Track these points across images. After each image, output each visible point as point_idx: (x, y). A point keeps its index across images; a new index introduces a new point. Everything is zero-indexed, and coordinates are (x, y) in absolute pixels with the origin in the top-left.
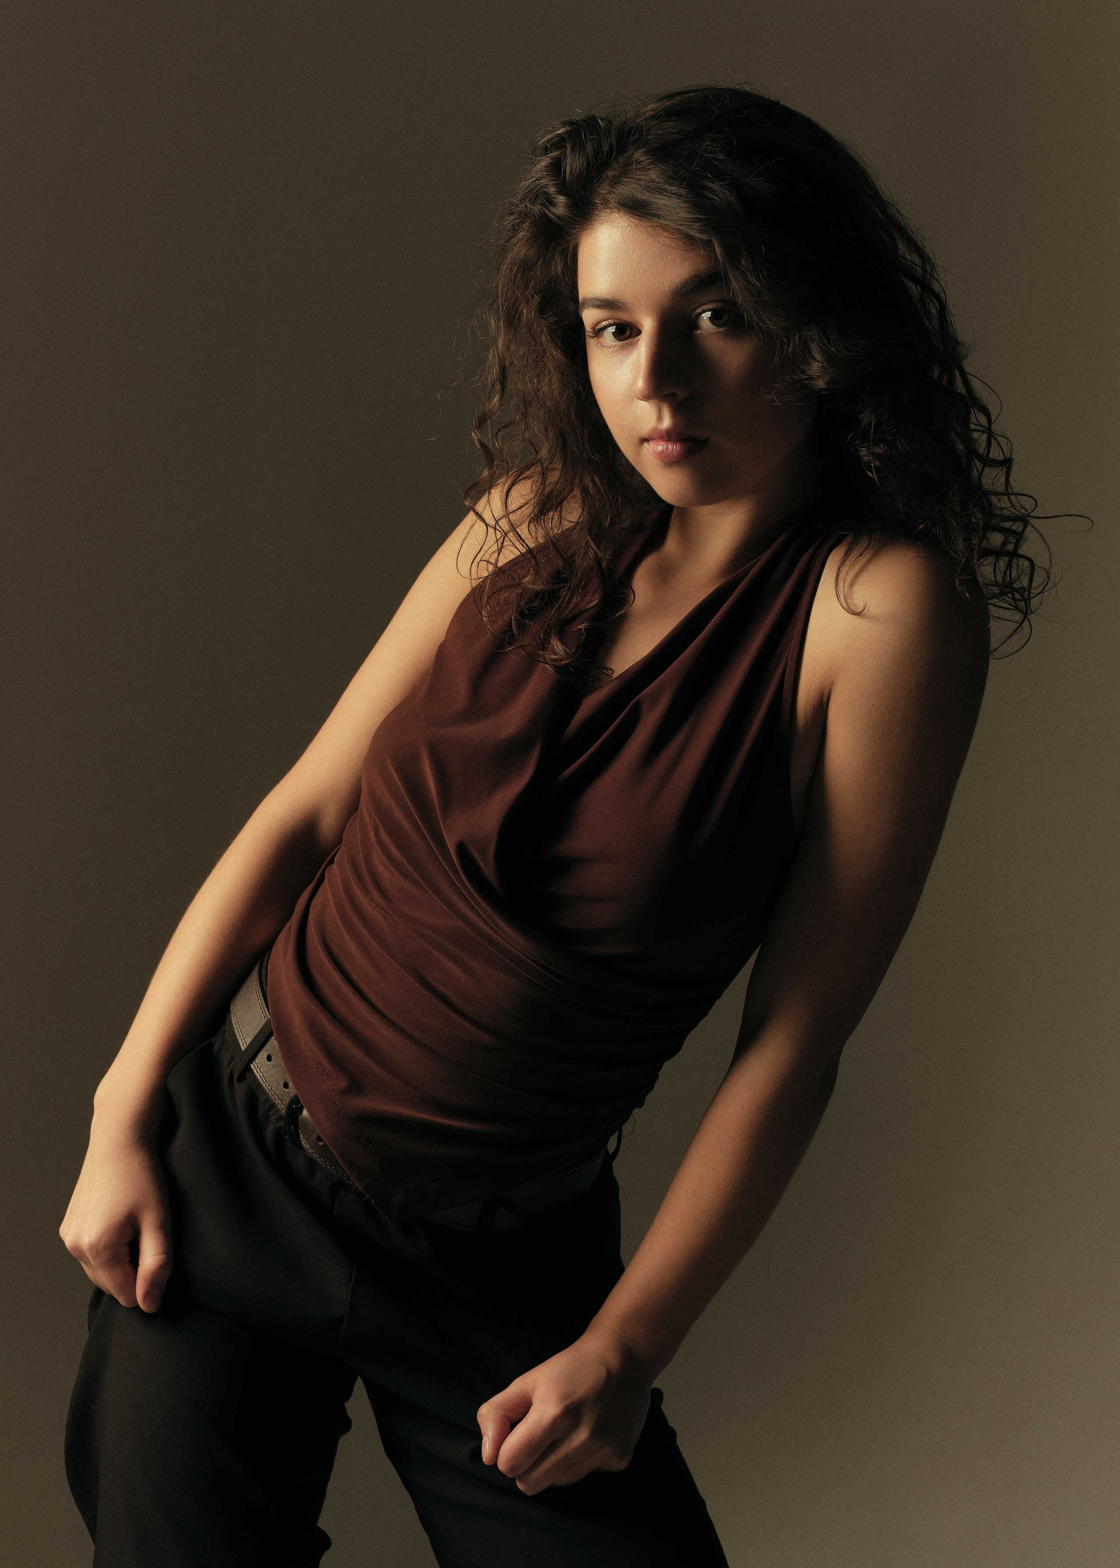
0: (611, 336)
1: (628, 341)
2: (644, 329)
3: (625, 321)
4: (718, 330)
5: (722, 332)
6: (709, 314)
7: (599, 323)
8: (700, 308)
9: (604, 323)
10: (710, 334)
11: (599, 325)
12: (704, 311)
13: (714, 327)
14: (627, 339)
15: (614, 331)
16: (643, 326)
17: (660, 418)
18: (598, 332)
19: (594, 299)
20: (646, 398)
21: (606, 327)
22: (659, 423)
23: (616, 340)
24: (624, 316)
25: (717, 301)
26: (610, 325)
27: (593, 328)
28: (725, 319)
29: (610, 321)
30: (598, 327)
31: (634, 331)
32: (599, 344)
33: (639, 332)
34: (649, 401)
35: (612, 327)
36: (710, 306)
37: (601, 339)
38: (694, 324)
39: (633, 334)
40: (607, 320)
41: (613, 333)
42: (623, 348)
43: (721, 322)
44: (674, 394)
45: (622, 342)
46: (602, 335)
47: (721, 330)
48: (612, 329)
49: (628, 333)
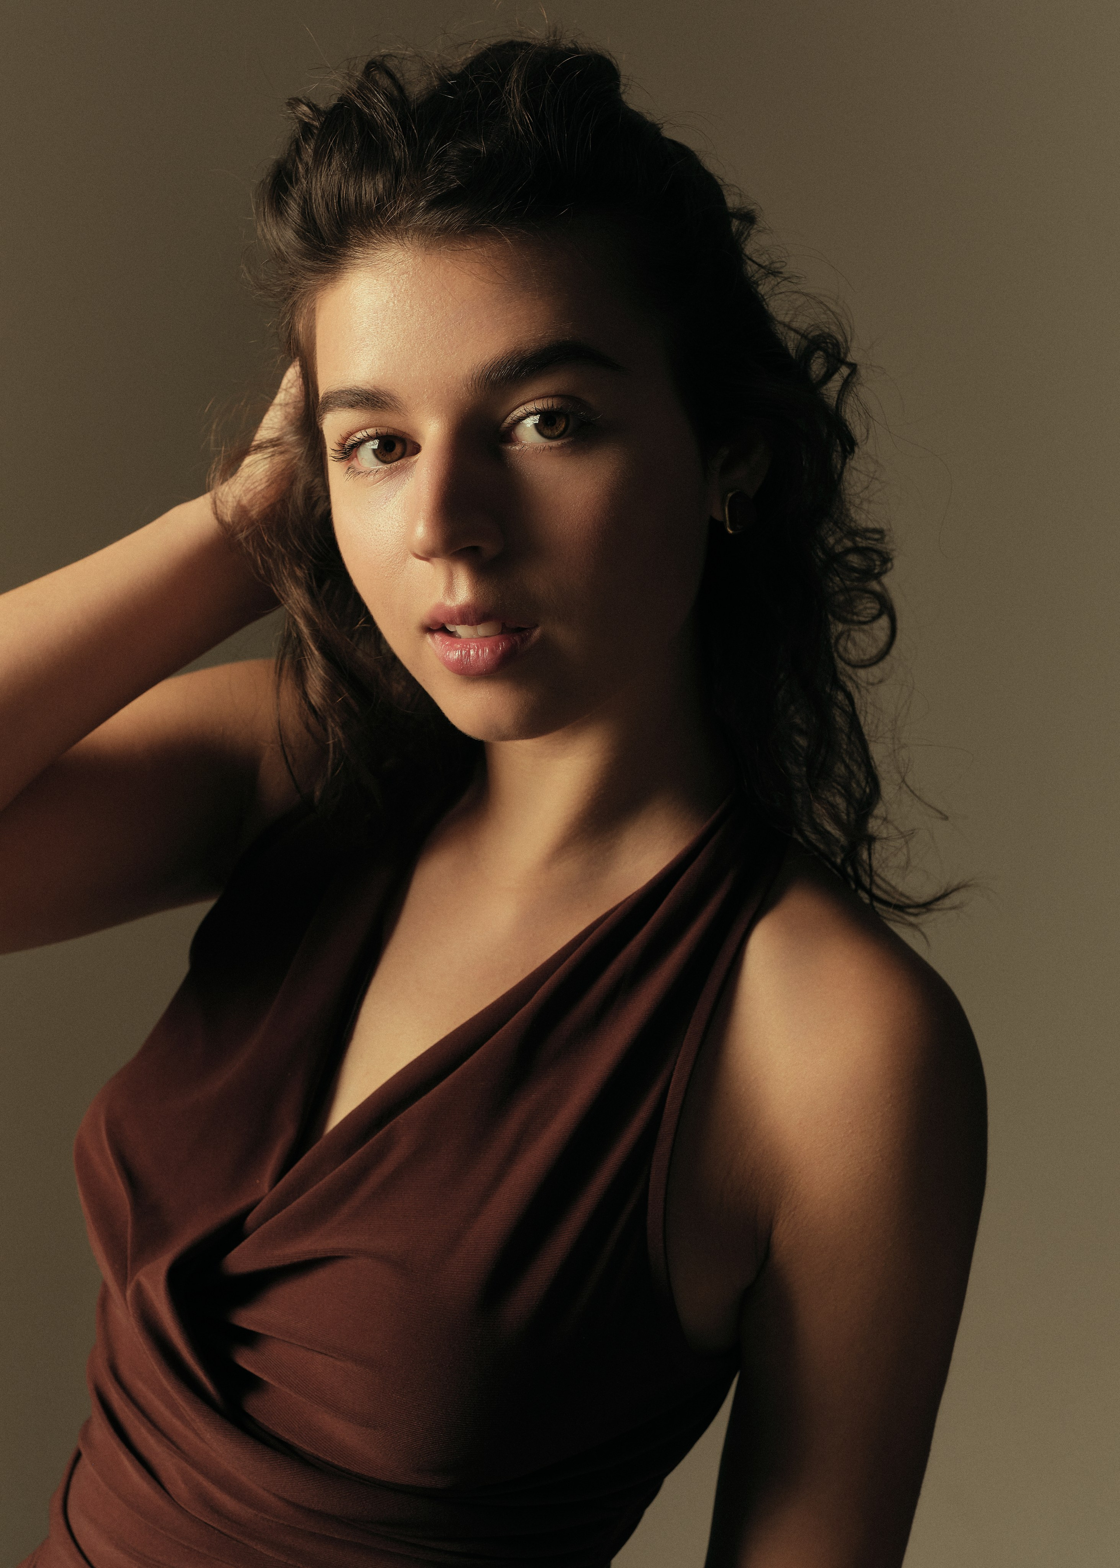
1: (398, 463)
2: (426, 441)
3: (394, 429)
4: (549, 445)
5: (560, 448)
6: (536, 419)
7: (351, 434)
8: (522, 409)
9: (359, 435)
10: (538, 451)
11: (352, 437)
12: (529, 415)
13: (542, 439)
14: (398, 459)
15: (376, 447)
17: (450, 588)
18: (349, 451)
19: (343, 392)
20: (428, 556)
21: (362, 442)
22: (449, 595)
23: (379, 463)
24: (392, 421)
25: (552, 396)
26: (370, 438)
27: (342, 445)
28: (562, 424)
29: (371, 431)
30: (350, 442)
31: (409, 448)
32: (351, 470)
33: (417, 449)
34: (435, 560)
35: (371, 443)
36: (538, 405)
37: (354, 463)
38: (508, 435)
39: (408, 452)
40: (365, 428)
41: (374, 450)
42: (390, 474)
43: (555, 431)
44: (475, 549)
45: (389, 466)
46: (356, 457)
47: (554, 443)
48: (374, 444)
49: (399, 450)
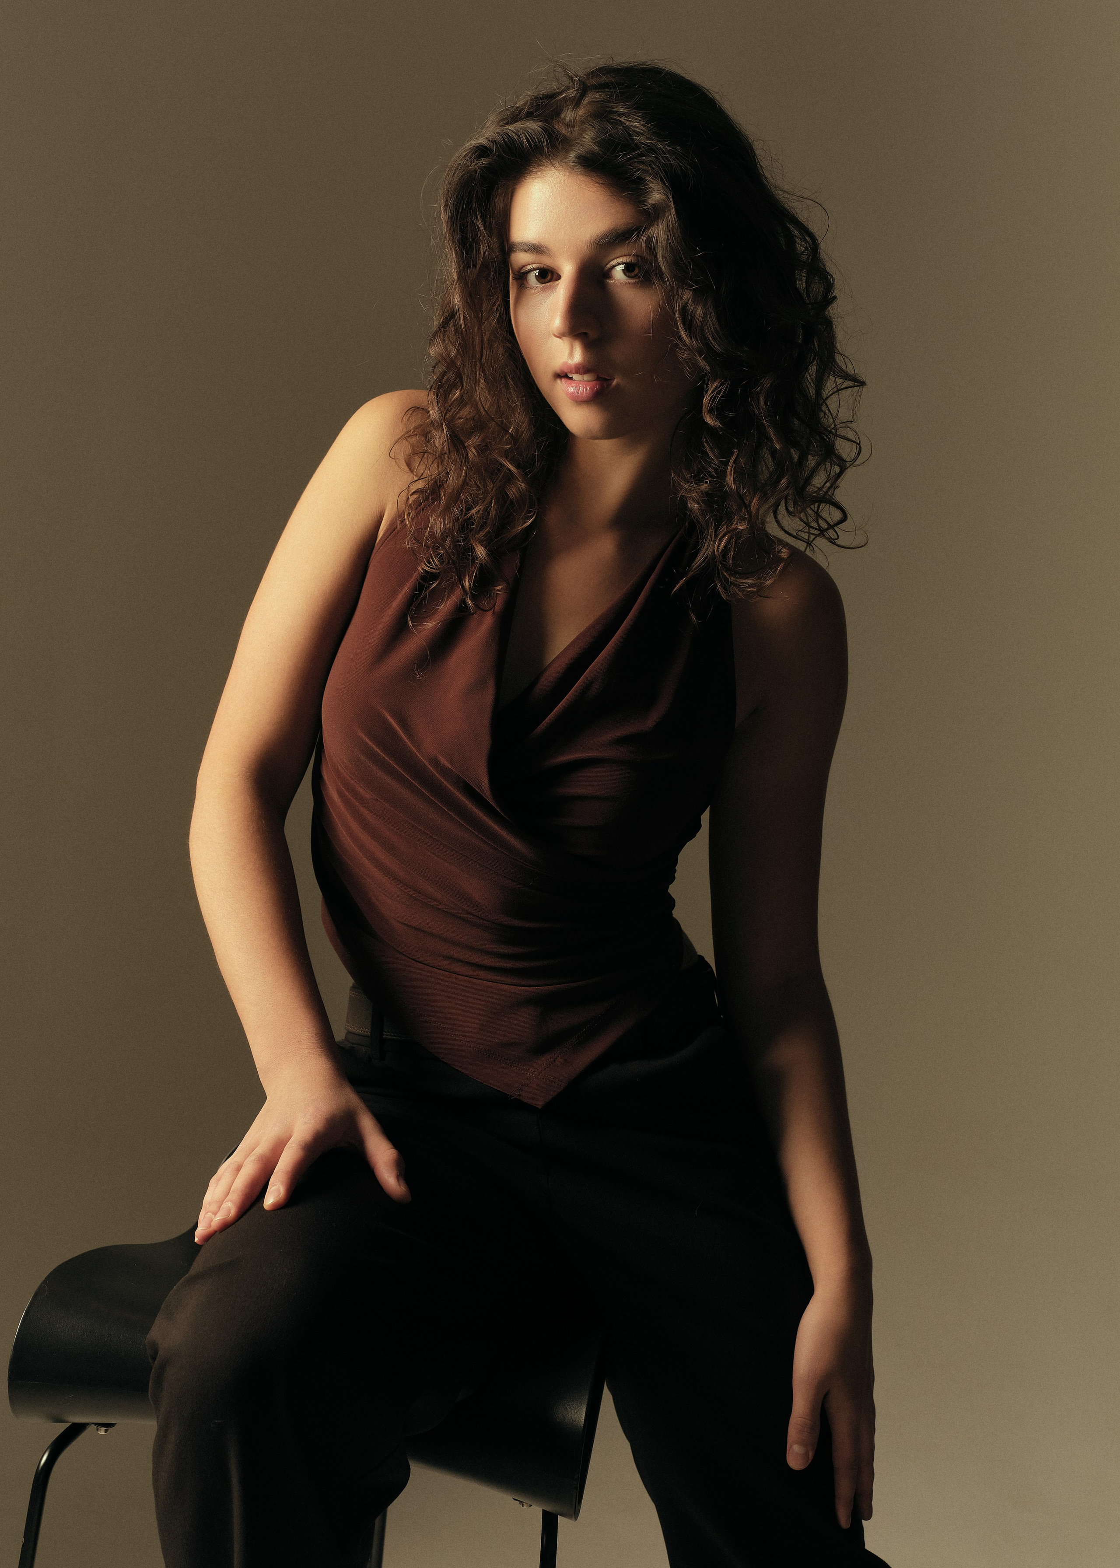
0: (534, 277)
1: (548, 284)
3: (548, 266)
4: (629, 281)
5: (634, 283)
6: (622, 267)
7: (525, 266)
8: (615, 260)
9: (529, 267)
10: (624, 284)
11: (531, 265)
12: (619, 264)
13: (626, 278)
14: (549, 281)
15: (537, 274)
16: (563, 274)
17: (571, 354)
18: (522, 275)
19: (524, 243)
20: (561, 335)
21: (530, 271)
22: (570, 358)
23: (539, 283)
24: (546, 261)
25: (630, 256)
26: (534, 269)
27: (519, 272)
28: (637, 271)
29: (535, 266)
30: (523, 270)
31: (555, 276)
32: (522, 285)
33: (559, 277)
34: (564, 338)
35: (535, 272)
36: (624, 260)
37: (525, 281)
38: (607, 275)
39: (554, 279)
41: (536, 276)
42: (543, 290)
43: (633, 274)
44: (586, 334)
45: (543, 285)
46: (526, 278)
47: (632, 281)
49: (549, 277)
